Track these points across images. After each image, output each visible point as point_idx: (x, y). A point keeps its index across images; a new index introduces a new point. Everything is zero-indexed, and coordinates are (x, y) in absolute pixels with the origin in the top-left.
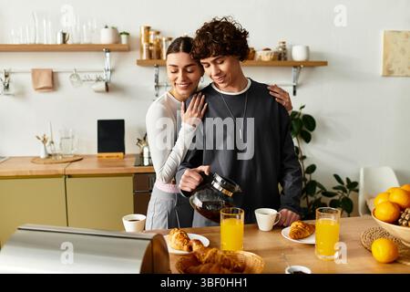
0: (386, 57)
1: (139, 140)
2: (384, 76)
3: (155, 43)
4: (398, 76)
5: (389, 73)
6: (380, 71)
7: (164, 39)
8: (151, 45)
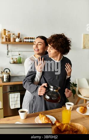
0: (84, 42)
1: (2, 72)
2: (83, 49)
3: (8, 35)
4: (87, 49)
5: (85, 48)
6: (82, 47)
7: (11, 34)
8: (7, 36)
